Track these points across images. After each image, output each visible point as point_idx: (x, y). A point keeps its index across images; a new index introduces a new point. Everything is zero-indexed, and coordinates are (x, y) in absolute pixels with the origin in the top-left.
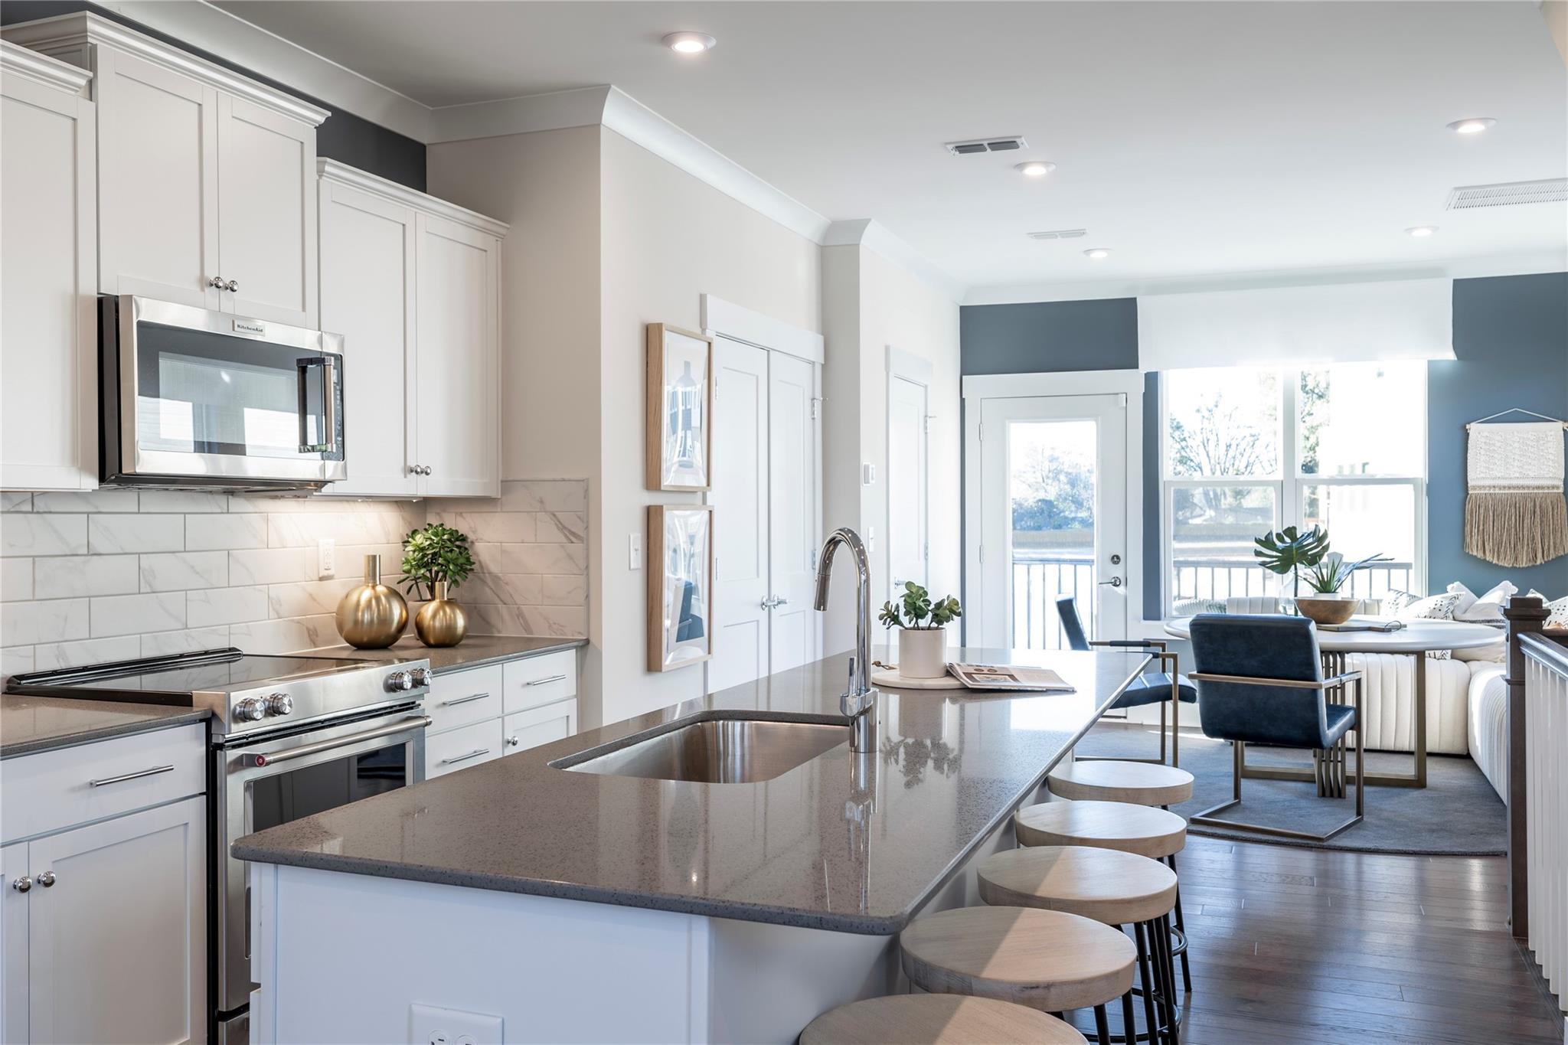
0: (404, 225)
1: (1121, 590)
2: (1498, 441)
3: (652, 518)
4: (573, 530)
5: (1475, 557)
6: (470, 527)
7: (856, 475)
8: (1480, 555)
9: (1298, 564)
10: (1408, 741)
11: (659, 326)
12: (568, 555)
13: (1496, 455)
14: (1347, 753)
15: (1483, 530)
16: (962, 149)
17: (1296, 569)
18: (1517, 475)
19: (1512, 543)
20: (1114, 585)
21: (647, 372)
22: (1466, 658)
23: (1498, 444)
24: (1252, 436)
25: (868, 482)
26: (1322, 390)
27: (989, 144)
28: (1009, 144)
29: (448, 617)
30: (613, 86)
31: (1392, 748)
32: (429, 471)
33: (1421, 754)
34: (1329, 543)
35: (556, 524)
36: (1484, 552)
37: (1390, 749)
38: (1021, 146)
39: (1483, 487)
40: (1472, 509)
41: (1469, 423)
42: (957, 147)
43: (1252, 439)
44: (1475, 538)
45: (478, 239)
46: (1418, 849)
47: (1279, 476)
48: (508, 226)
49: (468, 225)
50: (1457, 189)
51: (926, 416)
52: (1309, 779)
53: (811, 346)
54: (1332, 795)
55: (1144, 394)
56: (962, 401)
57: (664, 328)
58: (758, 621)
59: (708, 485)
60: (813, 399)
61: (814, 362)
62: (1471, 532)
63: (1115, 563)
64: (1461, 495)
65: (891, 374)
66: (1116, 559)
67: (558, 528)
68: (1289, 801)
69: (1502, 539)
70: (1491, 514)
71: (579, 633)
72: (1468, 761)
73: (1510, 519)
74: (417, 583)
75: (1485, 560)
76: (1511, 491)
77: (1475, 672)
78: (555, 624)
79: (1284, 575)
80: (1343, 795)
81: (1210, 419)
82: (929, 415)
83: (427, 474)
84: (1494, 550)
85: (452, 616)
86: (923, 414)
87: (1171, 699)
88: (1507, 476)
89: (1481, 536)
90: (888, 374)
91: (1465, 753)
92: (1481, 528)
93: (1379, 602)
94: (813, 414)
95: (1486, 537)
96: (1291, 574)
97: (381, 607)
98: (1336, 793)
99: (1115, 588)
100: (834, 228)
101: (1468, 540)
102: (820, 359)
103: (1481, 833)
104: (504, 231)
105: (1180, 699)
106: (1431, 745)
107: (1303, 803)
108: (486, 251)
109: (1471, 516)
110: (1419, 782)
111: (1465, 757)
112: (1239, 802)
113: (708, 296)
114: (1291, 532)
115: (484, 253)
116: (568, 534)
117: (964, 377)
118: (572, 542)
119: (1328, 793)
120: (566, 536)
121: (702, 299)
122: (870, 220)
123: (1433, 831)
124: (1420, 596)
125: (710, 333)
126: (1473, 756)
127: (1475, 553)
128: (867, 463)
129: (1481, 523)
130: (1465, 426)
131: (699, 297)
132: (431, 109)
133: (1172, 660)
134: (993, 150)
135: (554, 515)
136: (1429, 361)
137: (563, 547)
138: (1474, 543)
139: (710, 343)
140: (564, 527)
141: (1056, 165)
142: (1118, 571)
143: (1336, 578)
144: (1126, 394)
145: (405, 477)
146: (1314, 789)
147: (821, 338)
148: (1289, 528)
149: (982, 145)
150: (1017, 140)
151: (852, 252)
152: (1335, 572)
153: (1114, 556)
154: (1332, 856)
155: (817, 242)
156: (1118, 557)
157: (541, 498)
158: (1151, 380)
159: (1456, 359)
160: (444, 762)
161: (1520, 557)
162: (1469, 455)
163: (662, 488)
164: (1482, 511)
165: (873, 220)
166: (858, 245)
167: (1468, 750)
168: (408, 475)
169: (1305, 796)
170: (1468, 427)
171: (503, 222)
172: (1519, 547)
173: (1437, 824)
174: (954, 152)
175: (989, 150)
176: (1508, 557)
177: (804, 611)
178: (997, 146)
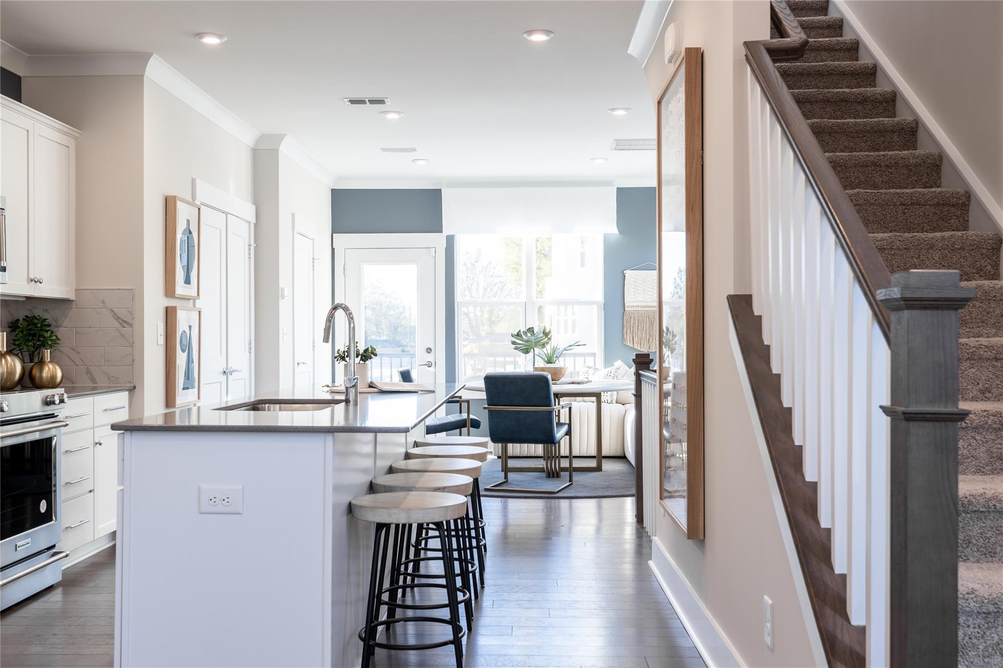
0: (27, 131)
1: (432, 369)
2: (640, 280)
3: (170, 314)
4: (125, 319)
5: (629, 346)
6: (53, 318)
7: (276, 294)
8: (631, 345)
9: (535, 348)
10: (593, 451)
11: (174, 198)
12: (122, 335)
13: (639, 288)
14: (561, 459)
15: (633, 331)
16: (353, 102)
17: (534, 351)
18: (650, 300)
19: (647, 338)
20: (428, 367)
21: (166, 225)
22: (623, 403)
23: (640, 282)
24: (501, 282)
25: (284, 298)
26: (547, 252)
27: (369, 101)
28: (381, 102)
29: (51, 371)
30: (154, 54)
31: (585, 455)
32: (41, 281)
33: (600, 457)
34: (551, 336)
35: (113, 316)
36: (633, 344)
37: (584, 455)
38: (387, 103)
39: (633, 306)
40: (627, 319)
41: (625, 270)
42: (350, 101)
43: (501, 284)
44: (628, 335)
45: (65, 140)
46: (596, 495)
47: (523, 299)
48: (80, 132)
49: (59, 131)
50: (615, 140)
51: (313, 259)
52: (541, 470)
53: (248, 211)
54: (553, 477)
55: (446, 248)
56: (333, 250)
57: (177, 199)
58: (221, 382)
59: (198, 296)
60: (250, 245)
61: (250, 222)
62: (627, 332)
63: (429, 353)
64: (622, 311)
65: (295, 231)
66: (429, 350)
67: (115, 319)
68: (532, 480)
69: (642, 336)
70: (637, 322)
71: (129, 382)
72: (625, 460)
73: (646, 324)
74: (21, 352)
75: (634, 348)
76: (647, 309)
77: (628, 409)
78: (112, 377)
79: (527, 355)
80: (559, 476)
81: (473, 271)
82: (315, 258)
83: (40, 283)
84: (638, 342)
85: (54, 370)
86: (311, 258)
87: (466, 427)
88: (645, 300)
89: (632, 334)
90: (293, 231)
91: (623, 455)
92: (632, 330)
93: (578, 373)
94: (250, 255)
95: (634, 335)
96: (531, 354)
97: (9, 365)
98: (555, 475)
99: (429, 368)
100: (262, 138)
101: (625, 336)
102: (253, 220)
103: (627, 487)
104: (78, 135)
105: (471, 427)
106: (605, 452)
107: (538, 481)
108: (68, 147)
109: (627, 323)
110: (598, 469)
111: (623, 458)
112: (507, 481)
113: (197, 180)
114: (531, 330)
115: (67, 148)
116: (121, 322)
117: (334, 234)
118: (125, 327)
119: (551, 475)
120: (120, 323)
121: (193, 181)
122: (286, 135)
123: (604, 488)
124: (600, 368)
125: (198, 202)
126: (627, 456)
127: (629, 344)
128: (283, 287)
129: (632, 327)
130: (623, 272)
131: (191, 180)
132: (28, 55)
133: (466, 404)
134: (370, 103)
135: (112, 311)
136: (604, 234)
137: (118, 330)
138: (628, 339)
139: (199, 209)
140: (119, 318)
141: (404, 114)
142: (430, 358)
143: (555, 356)
144: (435, 248)
145: (28, 284)
146: (544, 475)
147: (254, 207)
148: (530, 328)
149: (365, 101)
150: (386, 100)
151: (274, 154)
152: (555, 351)
153: (428, 348)
154: (553, 501)
155: (252, 146)
156: (431, 350)
157: (103, 300)
158: (450, 240)
159: (618, 233)
160: (66, 451)
161: (651, 345)
162: (625, 288)
163: (176, 296)
164: (632, 320)
165: (288, 135)
166: (278, 150)
167: (625, 454)
168: (30, 283)
169: (540, 478)
170: (625, 272)
171: (79, 130)
172: (651, 340)
173: (606, 485)
174: (347, 103)
175: (368, 103)
176: (645, 346)
177: (245, 379)
178: (372, 102)
